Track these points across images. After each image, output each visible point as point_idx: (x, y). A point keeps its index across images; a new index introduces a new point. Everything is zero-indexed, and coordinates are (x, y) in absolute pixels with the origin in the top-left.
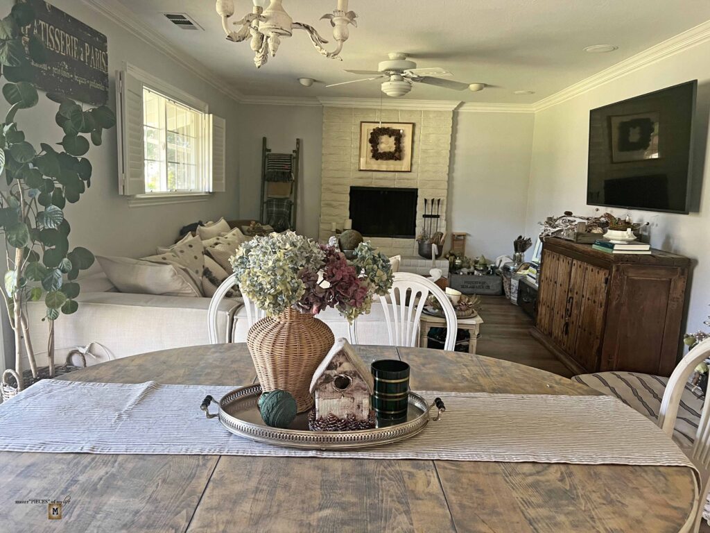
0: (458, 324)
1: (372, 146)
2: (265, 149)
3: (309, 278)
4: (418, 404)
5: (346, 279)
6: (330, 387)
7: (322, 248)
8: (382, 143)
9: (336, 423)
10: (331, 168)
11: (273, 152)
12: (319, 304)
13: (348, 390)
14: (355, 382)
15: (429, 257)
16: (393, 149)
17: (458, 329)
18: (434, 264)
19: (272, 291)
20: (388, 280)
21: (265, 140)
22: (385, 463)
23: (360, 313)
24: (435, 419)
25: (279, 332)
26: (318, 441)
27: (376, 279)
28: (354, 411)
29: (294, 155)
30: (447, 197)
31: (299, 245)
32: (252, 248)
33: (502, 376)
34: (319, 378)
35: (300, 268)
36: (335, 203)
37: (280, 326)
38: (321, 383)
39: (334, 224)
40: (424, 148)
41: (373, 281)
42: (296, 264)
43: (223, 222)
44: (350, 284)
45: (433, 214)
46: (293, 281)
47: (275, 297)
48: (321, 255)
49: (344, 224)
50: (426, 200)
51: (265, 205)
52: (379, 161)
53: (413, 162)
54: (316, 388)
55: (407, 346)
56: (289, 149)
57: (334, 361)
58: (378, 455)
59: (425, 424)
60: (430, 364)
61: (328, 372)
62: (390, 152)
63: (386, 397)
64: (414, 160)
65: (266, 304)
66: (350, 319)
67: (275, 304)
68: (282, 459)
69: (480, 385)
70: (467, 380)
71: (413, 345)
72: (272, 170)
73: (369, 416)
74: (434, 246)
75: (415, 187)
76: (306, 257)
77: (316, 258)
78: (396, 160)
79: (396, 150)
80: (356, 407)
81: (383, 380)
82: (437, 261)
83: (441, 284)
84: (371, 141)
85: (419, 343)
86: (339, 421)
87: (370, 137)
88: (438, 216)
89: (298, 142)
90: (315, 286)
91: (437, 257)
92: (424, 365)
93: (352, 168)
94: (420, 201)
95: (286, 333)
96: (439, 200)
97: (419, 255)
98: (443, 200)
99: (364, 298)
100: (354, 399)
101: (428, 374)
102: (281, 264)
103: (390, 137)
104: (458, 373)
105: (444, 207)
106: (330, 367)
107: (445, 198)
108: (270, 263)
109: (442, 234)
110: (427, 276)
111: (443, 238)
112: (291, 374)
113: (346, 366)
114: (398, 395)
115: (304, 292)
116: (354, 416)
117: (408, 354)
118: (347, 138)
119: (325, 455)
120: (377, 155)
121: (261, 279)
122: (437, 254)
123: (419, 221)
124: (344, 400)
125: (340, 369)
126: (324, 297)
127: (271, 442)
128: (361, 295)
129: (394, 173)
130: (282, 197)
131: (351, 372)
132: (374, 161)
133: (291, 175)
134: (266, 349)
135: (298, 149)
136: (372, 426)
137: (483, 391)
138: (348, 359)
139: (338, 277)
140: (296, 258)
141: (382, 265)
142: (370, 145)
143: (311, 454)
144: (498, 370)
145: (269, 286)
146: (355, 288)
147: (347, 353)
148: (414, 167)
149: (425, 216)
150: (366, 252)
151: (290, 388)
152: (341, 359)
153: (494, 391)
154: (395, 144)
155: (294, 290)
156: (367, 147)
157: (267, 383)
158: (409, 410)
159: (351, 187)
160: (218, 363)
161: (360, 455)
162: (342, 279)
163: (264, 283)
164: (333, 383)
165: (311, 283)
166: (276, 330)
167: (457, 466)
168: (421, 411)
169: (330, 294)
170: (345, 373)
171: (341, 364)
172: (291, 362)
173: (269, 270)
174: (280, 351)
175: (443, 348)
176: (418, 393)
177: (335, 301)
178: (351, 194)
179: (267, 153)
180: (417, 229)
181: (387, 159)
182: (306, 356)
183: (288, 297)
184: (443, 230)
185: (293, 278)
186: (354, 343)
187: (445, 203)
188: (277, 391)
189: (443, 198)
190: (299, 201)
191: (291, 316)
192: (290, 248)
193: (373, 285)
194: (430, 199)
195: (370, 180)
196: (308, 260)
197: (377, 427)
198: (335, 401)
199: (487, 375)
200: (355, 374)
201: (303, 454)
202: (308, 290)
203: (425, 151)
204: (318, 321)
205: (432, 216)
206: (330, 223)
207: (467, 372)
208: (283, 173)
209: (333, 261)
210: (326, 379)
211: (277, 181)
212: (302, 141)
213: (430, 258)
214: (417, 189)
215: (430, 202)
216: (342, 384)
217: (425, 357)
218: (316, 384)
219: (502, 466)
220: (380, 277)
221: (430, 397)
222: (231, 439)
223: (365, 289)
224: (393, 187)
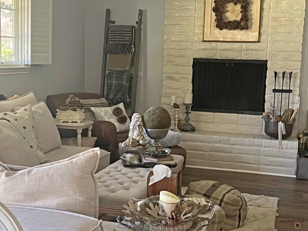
1: (216, 15)
2: (108, 21)
8: (227, 11)
10: (174, 39)
11: (117, 24)
15: (274, 136)
16: (239, 18)
18: (281, 144)
21: (108, 11)
29: (136, 25)
30: (301, 70)
36: (176, 76)
39: (173, 98)
40: (274, 16)
43: (31, 95)
45: (284, 88)
49: (184, 97)
50: (276, 73)
51: (106, 77)
52: (225, 31)
53: (262, 32)
56: (133, 22)
62: (236, 21)
64: (263, 29)
72: (112, 42)
74: (281, 125)
75: (265, 59)
78: (242, 29)
79: (242, 19)
82: (285, 142)
84: (214, 10)
87: (214, 5)
88: (290, 91)
89: (141, 13)
91: (284, 137)
93: (196, 39)
94: (270, 74)
96: (291, 73)
97: (265, 134)
98: (296, 74)
103: (236, 4)
105: (298, 81)
107: (299, 71)
109: (293, 111)
111: (293, 116)
118: (192, 7)
120: (222, 24)
122: (284, 133)
123: (269, 95)
129: (241, 44)
130: (122, 69)
132: (217, 30)
133: (131, 48)
135: (140, 20)
142: (214, 14)
148: (262, 38)
149: (275, 91)
154: (241, 12)
156: (211, 17)
159: (194, 59)
178: (193, 66)
179: (111, 25)
180: (266, 104)
181: (231, 29)
184: (296, 107)
187: (299, 76)
189: (297, 71)
190: (141, 74)
194: (280, 72)
195: (214, 52)
203: (275, 19)
205: (282, 91)
206: (170, 97)
208: (123, 45)
211: (117, 54)
212: (146, 11)
213: (277, 138)
214: (267, 61)
215: (281, 75)
224: (239, 58)
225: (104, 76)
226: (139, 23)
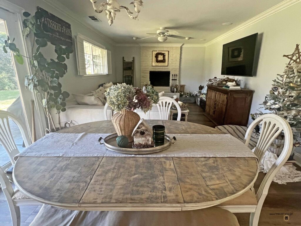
0: (182, 112)
2: (124, 60)
3: (130, 99)
4: (168, 138)
5: (143, 99)
6: (139, 134)
7: (135, 89)
8: (159, 57)
9: (140, 146)
10: (144, 65)
11: (126, 61)
12: (134, 107)
13: (144, 135)
14: (146, 133)
15: (173, 92)
17: (182, 114)
19: (117, 103)
20: (157, 99)
21: (123, 57)
22: (156, 158)
23: (148, 110)
24: (173, 143)
25: (122, 117)
26: (135, 152)
27: (153, 99)
28: (147, 142)
29: (132, 62)
31: (126, 87)
32: (111, 89)
33: (195, 128)
34: (135, 132)
35: (127, 95)
36: (145, 76)
37: (122, 115)
38: (135, 133)
39: (145, 83)
41: (152, 99)
42: (125, 94)
43: (111, 83)
44: (144, 101)
46: (124, 100)
47: (119, 105)
48: (134, 91)
49: (148, 82)
50: (172, 75)
52: (158, 63)
54: (134, 135)
55: (165, 119)
56: (131, 60)
57: (139, 126)
58: (154, 156)
59: (170, 145)
60: (172, 125)
61: (138, 130)
62: (161, 60)
63: (157, 137)
64: (169, 62)
65: (115, 108)
66: (145, 112)
67: (118, 107)
68: (123, 158)
69: (188, 131)
70: (183, 130)
71: (167, 119)
72: (126, 67)
73: (151, 143)
74: (175, 89)
75: (169, 71)
76: (129, 92)
77: (132, 92)
78: (163, 63)
79: (163, 60)
80: (147, 140)
81: (157, 132)
82: (176, 93)
83: (177, 100)
85: (170, 119)
86: (142, 145)
87: (155, 55)
88: (176, 80)
89: (134, 58)
90: (132, 101)
91: (176, 92)
92: (170, 125)
93: (150, 65)
96: (176, 75)
97: (171, 92)
99: (149, 105)
100: (146, 138)
101: (172, 128)
102: (120, 94)
104: (181, 128)
105: (178, 77)
106: (138, 128)
108: (116, 94)
110: (172, 98)
111: (178, 86)
112: (126, 130)
113: (143, 128)
114: (161, 136)
115: (128, 104)
116: (147, 143)
117: (165, 122)
118: (148, 56)
119: (137, 156)
120: (157, 61)
121: (113, 100)
122: (176, 91)
123: (171, 81)
124: (143, 139)
125: (141, 129)
126: (135, 105)
127: (120, 152)
128: (148, 104)
129: (163, 67)
130: (129, 75)
131: (145, 130)
132: (156, 63)
133: (132, 68)
134: (118, 122)
135: (134, 60)
136: (153, 147)
137: (189, 133)
138: (144, 126)
139: (140, 98)
140: (125, 92)
141: (155, 94)
142: (155, 58)
143: (133, 156)
144: (193, 126)
145: (116, 102)
146: (146, 102)
147: (143, 124)
148: (169, 65)
149: (172, 80)
150: (150, 90)
151: (126, 135)
152: (142, 126)
153: (192, 133)
154: (163, 57)
155: (125, 103)
156: (154, 59)
157: (119, 134)
158: (165, 140)
159: (150, 71)
161: (148, 156)
162: (141, 99)
163: (114, 101)
164: (139, 133)
165: (131, 100)
166: (121, 116)
167: (179, 159)
168: (169, 141)
169: (138, 104)
170: (143, 130)
171: (142, 127)
172: (126, 126)
173: (116, 96)
174: (122, 123)
175: (177, 120)
176: (168, 135)
177: (139, 107)
178: (150, 73)
179: (124, 62)
180: (170, 84)
181: (160, 62)
182: (131, 125)
183: (123, 105)
184: (178, 84)
185: (124, 99)
186: (149, 119)
188: (122, 136)
189: (178, 74)
190: (134, 76)
191: (125, 112)
192: (123, 89)
193: (152, 101)
194: (174, 74)
195: (155, 69)
196: (130, 92)
197: (155, 146)
198: (140, 139)
199: (190, 128)
200: (147, 130)
201: (130, 156)
202: (130, 103)
203: (172, 59)
204: (135, 113)
205: (174, 80)
207: (184, 127)
208: (129, 68)
209: (139, 93)
210: (137, 132)
211: (127, 70)
213: (174, 92)
215: (174, 75)
216: (142, 133)
217: (171, 123)
218: (134, 134)
219: (195, 159)
220: (155, 98)
221: (172, 136)
222: (107, 151)
223: (149, 102)
224: (163, 71)
225: (123, 77)
226: (133, 61)
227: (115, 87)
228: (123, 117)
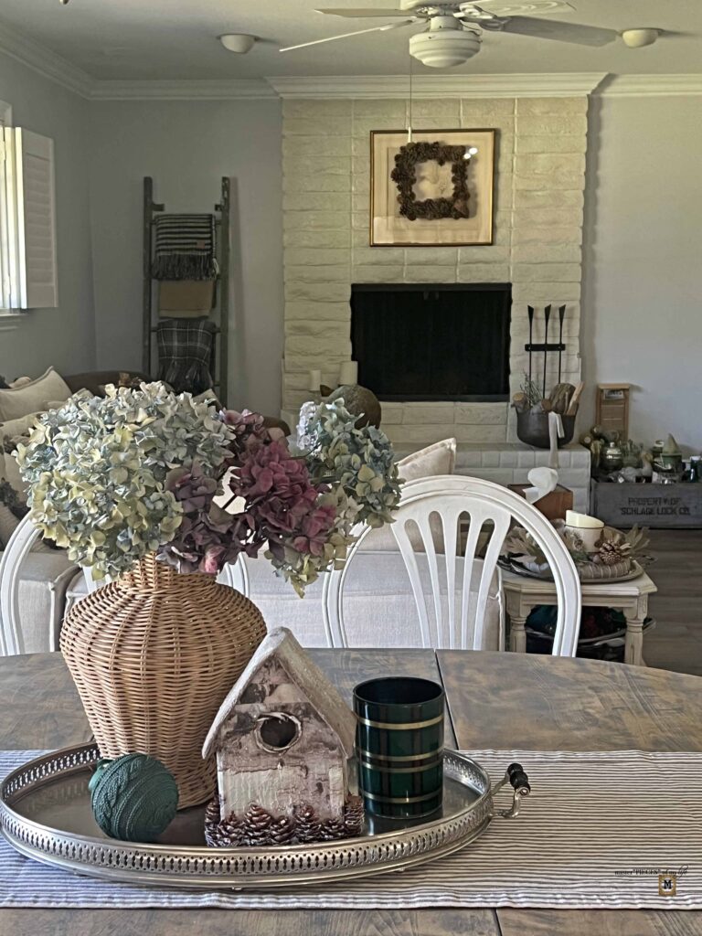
1: (400, 188)
2: (150, 206)
3: (193, 490)
4: (466, 779)
5: (283, 489)
6: (251, 742)
7: (230, 420)
8: (423, 178)
9: (268, 829)
10: (305, 243)
11: (167, 211)
12: (220, 549)
13: (292, 748)
14: (308, 730)
15: (541, 443)
16: (449, 192)
17: (584, 608)
18: (555, 459)
19: (103, 520)
20: (388, 489)
21: (148, 182)
22: (380, 919)
23: (323, 569)
24: (507, 815)
25: (132, 619)
26: (227, 870)
27: (359, 489)
28: (310, 798)
29: (218, 214)
30: (582, 302)
31: (169, 411)
32: (64, 423)
33: (680, 710)
34: (224, 723)
35: (171, 466)
36: (315, 326)
37: (134, 604)
38: (229, 735)
39: (316, 374)
40: (521, 187)
41: (350, 493)
42: (162, 457)
43: (52, 376)
44: (291, 501)
45: (550, 342)
46: (154, 496)
47: (112, 534)
48: (225, 435)
49: (339, 373)
50: (531, 310)
51: (153, 335)
52: (418, 221)
53: (498, 221)
54: (216, 747)
55: (463, 648)
56: (205, 204)
57: (257, 681)
58: (365, 900)
59: (483, 825)
60: (513, 687)
61: (244, 708)
62: (442, 201)
63: (389, 764)
64: (500, 216)
65: (90, 551)
66: (297, 581)
67: (113, 552)
68: (139, 914)
69: (625, 733)
70: (595, 722)
71: (477, 647)
72: (165, 254)
73: (344, 809)
74: (554, 418)
75: (504, 280)
76: (187, 441)
77: (211, 442)
78: (456, 218)
79: (456, 195)
80: (313, 788)
81: (381, 725)
82: (563, 454)
83: (553, 508)
84: (396, 176)
86: (275, 821)
87: (393, 166)
88: (560, 347)
89: (227, 184)
90: (208, 505)
91: (562, 443)
92: (495, 690)
93: (355, 240)
94: (517, 314)
95: (148, 621)
96: (562, 310)
97: (520, 441)
98: (572, 309)
99: (327, 533)
100: (307, 769)
101: (504, 711)
102: (122, 456)
103: (441, 163)
104: (577, 706)
105: (576, 325)
106: (247, 696)
107: (576, 304)
108: (97, 456)
109: (572, 389)
110: (519, 488)
111: (574, 398)
112: (162, 715)
113: (286, 694)
114: (417, 758)
115: (178, 521)
116: (309, 809)
117: (460, 667)
118: (341, 172)
119: (240, 901)
120: (411, 208)
121: (76, 494)
122: (562, 434)
123: (517, 358)
124: (284, 773)
125: (271, 700)
126: (229, 532)
127: (114, 874)
128: (320, 525)
129: (454, 249)
130: (194, 315)
131: (297, 707)
132: (404, 222)
133: (211, 265)
134: (102, 658)
135: (227, 200)
136: (352, 833)
137: (631, 746)
138: (289, 677)
139: (263, 486)
140: (162, 444)
141: (373, 455)
142: (393, 185)
143: (207, 900)
144: (671, 697)
145: (93, 511)
146: (305, 510)
147: (286, 662)
148: (499, 236)
149: (530, 348)
150: (334, 425)
151: (164, 748)
152: (274, 677)
153: (657, 746)
154: (454, 180)
155: (155, 518)
156: (387, 191)
157: (111, 740)
158: (446, 792)
159: (353, 286)
160: (11, 700)
161: (322, 901)
162: (273, 489)
163: (81, 502)
164: (257, 733)
165: (200, 501)
166: (129, 610)
167: (551, 921)
168: (474, 794)
169: (246, 525)
170: (284, 708)
171: (273, 688)
172: (160, 688)
173: (93, 471)
174: (133, 663)
175: (549, 652)
176: (473, 755)
177: (258, 542)
178: (352, 302)
179: (155, 214)
180: (512, 378)
181: (435, 217)
182: (195, 673)
183: (141, 535)
184: (575, 380)
185: (150, 490)
186: (337, 645)
187: (577, 314)
188: (133, 756)
189: (573, 304)
190: (232, 324)
191: (159, 580)
192: (148, 420)
193: (350, 501)
194: (540, 307)
195: (397, 268)
196: (191, 444)
197: (371, 834)
198: (264, 776)
199: (645, 709)
200: (308, 712)
201: (188, 901)
202: (191, 516)
203: (524, 194)
204: (228, 591)
205: (546, 348)
206: (308, 373)
207: (598, 703)
208: (193, 259)
209: (255, 449)
210: (242, 724)
211: (178, 279)
212: (236, 180)
213: (548, 447)
214: (509, 285)
215: (541, 314)
216: (279, 734)
217: (500, 673)
218: (216, 737)
219: (659, 920)
220: (368, 483)
221: (496, 762)
222: (24, 870)
223: (329, 512)
224: (451, 281)
225: (148, 330)
226: (224, 207)
227: (93, 409)
228: (145, 618)
